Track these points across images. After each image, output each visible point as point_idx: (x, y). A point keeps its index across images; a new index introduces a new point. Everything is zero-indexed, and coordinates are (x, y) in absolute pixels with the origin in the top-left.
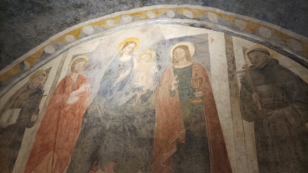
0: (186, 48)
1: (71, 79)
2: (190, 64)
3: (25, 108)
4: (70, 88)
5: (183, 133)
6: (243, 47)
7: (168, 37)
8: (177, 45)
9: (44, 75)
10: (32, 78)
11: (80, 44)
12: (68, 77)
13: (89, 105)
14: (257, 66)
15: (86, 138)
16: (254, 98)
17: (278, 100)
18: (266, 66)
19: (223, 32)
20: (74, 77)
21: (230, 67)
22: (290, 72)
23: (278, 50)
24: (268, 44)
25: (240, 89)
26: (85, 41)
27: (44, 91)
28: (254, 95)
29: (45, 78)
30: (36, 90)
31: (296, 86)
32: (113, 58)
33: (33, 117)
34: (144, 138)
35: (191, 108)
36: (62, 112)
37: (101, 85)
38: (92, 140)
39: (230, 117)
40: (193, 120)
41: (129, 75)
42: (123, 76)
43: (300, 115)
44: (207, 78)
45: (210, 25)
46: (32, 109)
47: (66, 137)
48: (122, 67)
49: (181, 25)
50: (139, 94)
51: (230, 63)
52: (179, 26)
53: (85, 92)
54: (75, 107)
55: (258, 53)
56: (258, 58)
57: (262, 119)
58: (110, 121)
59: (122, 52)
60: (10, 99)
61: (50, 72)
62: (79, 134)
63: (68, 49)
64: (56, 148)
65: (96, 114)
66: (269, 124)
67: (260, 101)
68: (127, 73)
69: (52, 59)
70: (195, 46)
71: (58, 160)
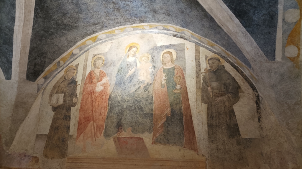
0: (170, 53)
1: (95, 73)
2: (173, 66)
3: (67, 93)
4: (95, 80)
5: (169, 111)
6: (206, 55)
7: (159, 44)
8: (165, 51)
9: (75, 69)
10: (66, 71)
11: (96, 46)
12: (93, 71)
13: (110, 92)
14: (212, 69)
15: (112, 113)
16: (209, 90)
17: (222, 92)
18: (218, 69)
19: (195, 43)
20: (97, 72)
21: (197, 69)
22: (229, 74)
23: (225, 59)
24: (220, 55)
25: (202, 84)
26: (100, 44)
27: (77, 81)
28: (209, 88)
29: (76, 72)
30: (71, 81)
31: (231, 83)
32: (122, 59)
33: (74, 100)
34: (147, 113)
35: (174, 95)
36: (94, 96)
37: (116, 79)
38: (116, 115)
39: (195, 102)
40: (175, 103)
41: (135, 72)
42: (130, 72)
43: (231, 100)
44: (183, 76)
45: (186, 37)
46: (72, 94)
47: (100, 113)
48: (129, 66)
49: (168, 35)
50: (142, 86)
51: (197, 66)
52: (166, 35)
53: (107, 83)
54: (102, 93)
55: (214, 60)
56: (213, 64)
57: (212, 103)
58: (126, 103)
59: (128, 54)
60: (54, 87)
61: (79, 68)
62: (107, 111)
63: (88, 50)
64: (94, 119)
65: (116, 98)
66: (215, 105)
67: (212, 92)
68: (133, 70)
69: (77, 57)
70: (176, 53)
71: (97, 126)
